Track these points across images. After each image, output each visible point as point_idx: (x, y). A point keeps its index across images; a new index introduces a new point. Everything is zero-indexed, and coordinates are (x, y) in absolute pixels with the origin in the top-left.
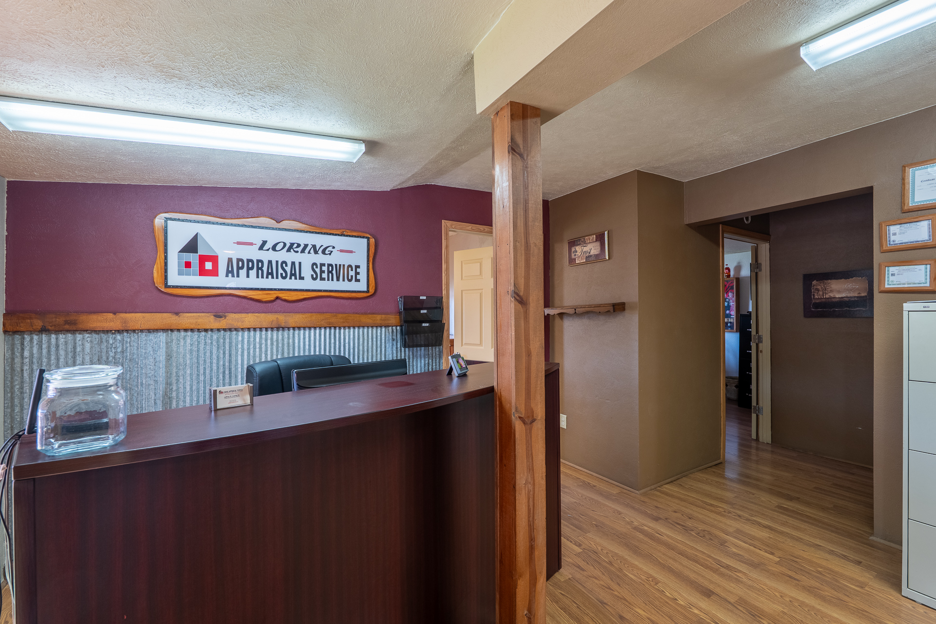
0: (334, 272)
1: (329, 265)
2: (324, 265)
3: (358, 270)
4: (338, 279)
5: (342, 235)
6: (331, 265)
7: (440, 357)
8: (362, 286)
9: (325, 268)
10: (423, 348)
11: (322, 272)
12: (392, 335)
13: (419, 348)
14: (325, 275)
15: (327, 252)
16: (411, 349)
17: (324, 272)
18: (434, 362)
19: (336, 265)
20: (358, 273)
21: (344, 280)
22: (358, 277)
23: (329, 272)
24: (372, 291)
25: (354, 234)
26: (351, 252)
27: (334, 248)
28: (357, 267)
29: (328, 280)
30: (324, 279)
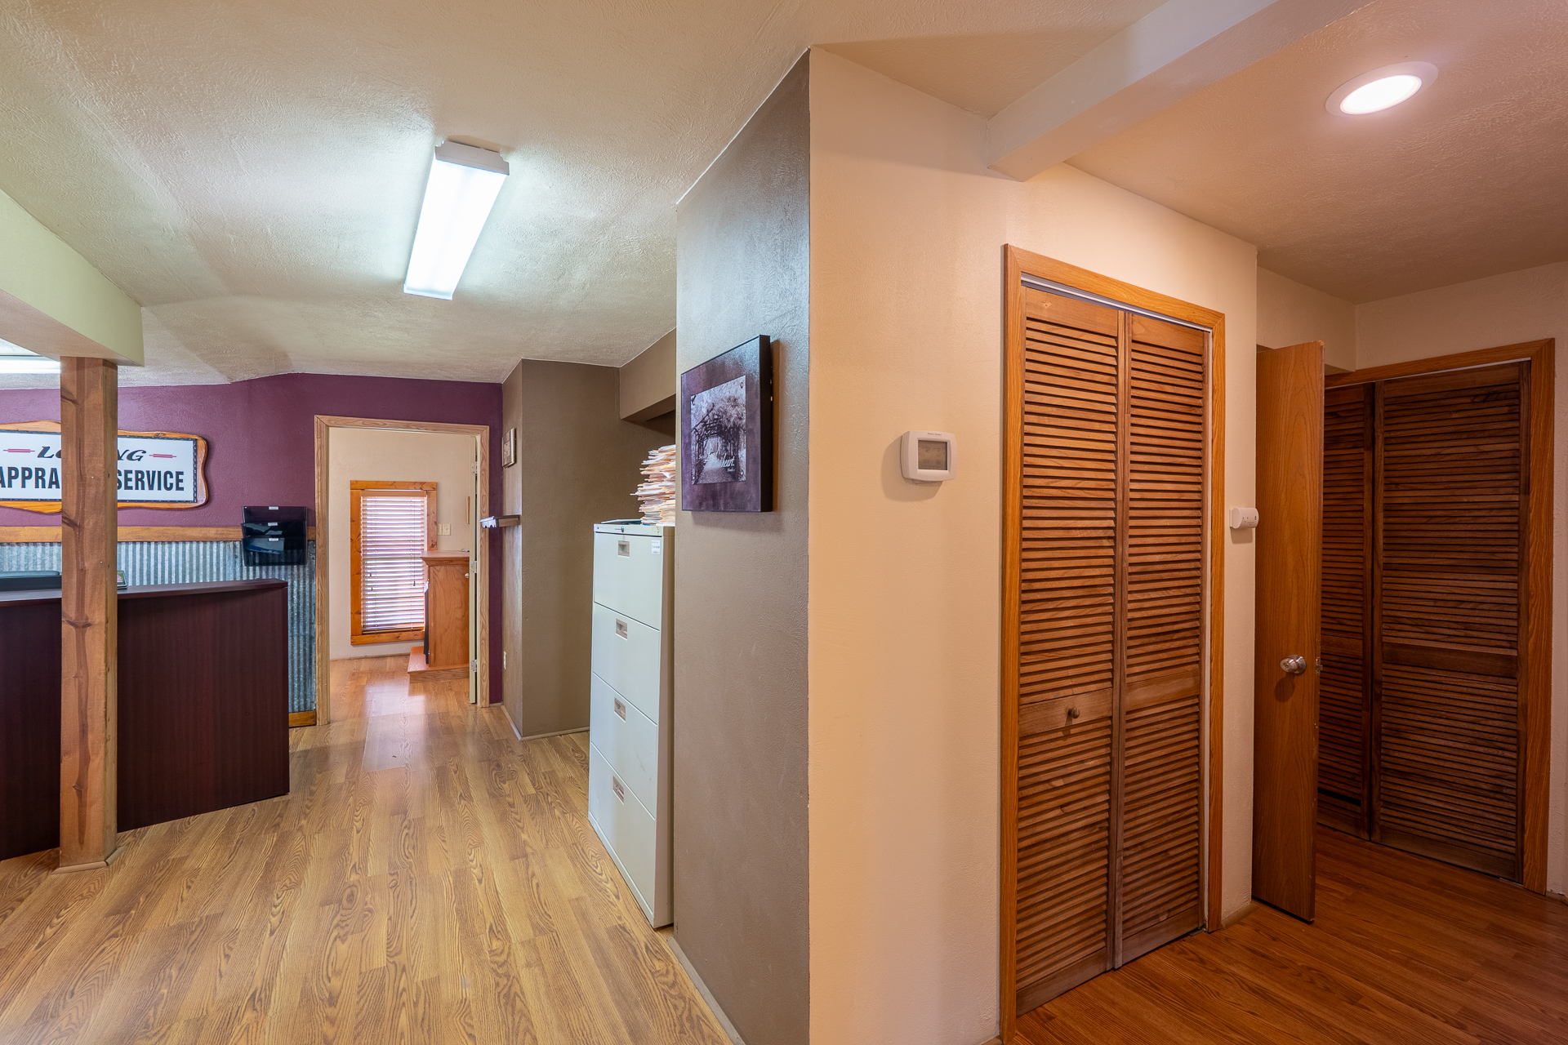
0: (145, 479)
1: (137, 472)
2: (131, 472)
3: (181, 477)
4: (151, 487)
5: (157, 437)
6: (142, 473)
7: (311, 579)
8: (187, 494)
9: (132, 476)
10: (283, 567)
11: (127, 480)
12: (234, 551)
13: (277, 567)
14: (132, 484)
15: (134, 457)
16: (264, 568)
17: (130, 480)
18: (301, 583)
19: (148, 472)
20: (182, 481)
21: (159, 489)
22: (181, 485)
23: (137, 480)
24: (202, 499)
25: (174, 436)
26: (171, 456)
27: (144, 452)
28: (179, 473)
29: (137, 488)
30: (131, 488)
